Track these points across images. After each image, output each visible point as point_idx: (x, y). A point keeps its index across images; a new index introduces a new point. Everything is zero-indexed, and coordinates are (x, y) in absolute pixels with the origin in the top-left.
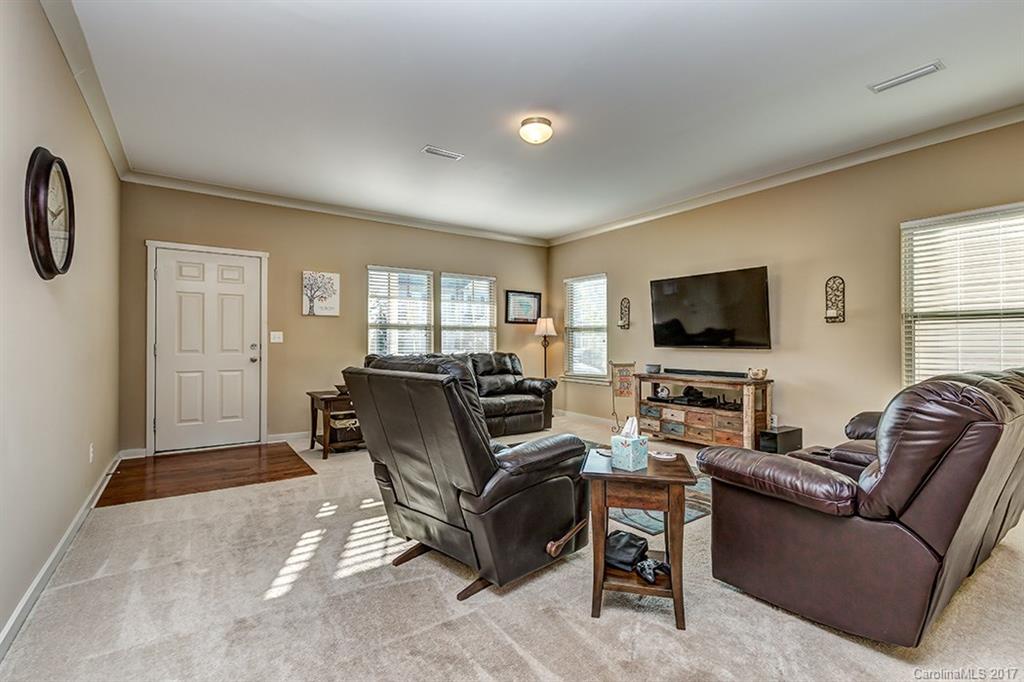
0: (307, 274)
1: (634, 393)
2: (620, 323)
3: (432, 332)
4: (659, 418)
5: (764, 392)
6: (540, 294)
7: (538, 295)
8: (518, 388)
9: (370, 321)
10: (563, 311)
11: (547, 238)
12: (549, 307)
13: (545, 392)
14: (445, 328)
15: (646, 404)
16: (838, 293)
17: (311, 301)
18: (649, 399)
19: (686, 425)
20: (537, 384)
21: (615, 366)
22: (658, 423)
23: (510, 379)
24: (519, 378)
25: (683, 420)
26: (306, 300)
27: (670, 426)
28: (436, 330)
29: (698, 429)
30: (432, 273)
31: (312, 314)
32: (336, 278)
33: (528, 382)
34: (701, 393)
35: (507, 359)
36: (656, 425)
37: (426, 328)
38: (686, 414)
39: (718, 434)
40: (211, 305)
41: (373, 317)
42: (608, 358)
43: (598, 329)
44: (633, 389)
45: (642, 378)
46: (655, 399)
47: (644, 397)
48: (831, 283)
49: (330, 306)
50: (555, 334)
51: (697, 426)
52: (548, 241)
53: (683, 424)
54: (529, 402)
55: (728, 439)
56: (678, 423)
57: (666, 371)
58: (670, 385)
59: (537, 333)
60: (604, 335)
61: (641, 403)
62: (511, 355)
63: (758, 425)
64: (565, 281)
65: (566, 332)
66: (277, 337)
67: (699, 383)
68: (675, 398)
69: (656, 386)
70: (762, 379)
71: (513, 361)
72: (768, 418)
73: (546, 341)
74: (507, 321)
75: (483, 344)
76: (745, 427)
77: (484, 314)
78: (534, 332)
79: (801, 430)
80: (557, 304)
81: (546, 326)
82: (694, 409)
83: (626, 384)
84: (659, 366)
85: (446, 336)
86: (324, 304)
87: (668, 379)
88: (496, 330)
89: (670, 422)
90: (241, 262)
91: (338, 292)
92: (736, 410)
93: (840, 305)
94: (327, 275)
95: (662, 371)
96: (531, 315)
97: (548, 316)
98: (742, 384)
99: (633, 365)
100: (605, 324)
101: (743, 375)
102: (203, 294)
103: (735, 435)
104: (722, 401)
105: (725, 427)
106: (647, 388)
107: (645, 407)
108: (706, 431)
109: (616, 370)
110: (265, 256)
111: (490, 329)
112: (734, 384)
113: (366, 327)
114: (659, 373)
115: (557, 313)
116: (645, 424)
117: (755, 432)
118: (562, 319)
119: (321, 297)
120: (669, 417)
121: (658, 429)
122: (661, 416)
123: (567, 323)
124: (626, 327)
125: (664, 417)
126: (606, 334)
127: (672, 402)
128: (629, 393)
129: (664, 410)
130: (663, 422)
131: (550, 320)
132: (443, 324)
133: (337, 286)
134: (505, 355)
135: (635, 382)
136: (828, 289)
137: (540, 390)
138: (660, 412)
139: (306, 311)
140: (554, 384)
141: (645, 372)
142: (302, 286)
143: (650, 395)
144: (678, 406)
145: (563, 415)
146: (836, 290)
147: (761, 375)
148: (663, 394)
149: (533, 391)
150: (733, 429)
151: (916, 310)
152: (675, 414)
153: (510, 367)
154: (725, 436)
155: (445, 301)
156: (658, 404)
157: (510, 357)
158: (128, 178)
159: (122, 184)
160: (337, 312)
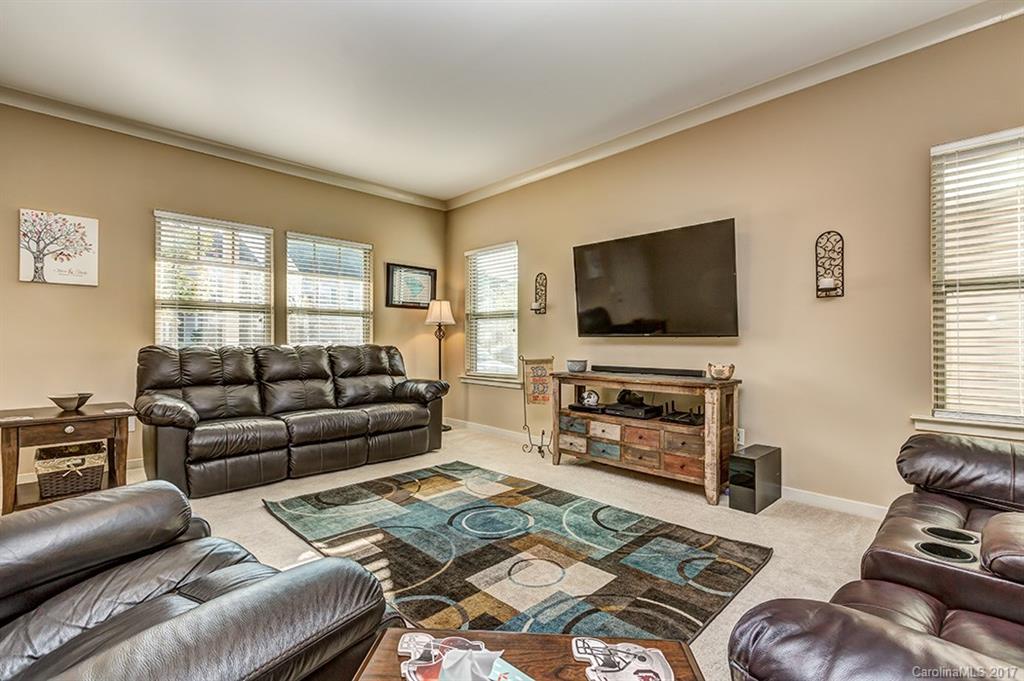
0: (27, 214)
1: (551, 399)
2: (535, 305)
3: (273, 316)
4: (585, 435)
5: (729, 398)
6: (435, 271)
7: (433, 273)
8: (396, 396)
9: (160, 296)
10: (463, 292)
11: (444, 199)
12: (447, 287)
13: (432, 399)
14: (294, 310)
15: (568, 415)
16: (835, 255)
17: (39, 257)
18: (572, 408)
19: (624, 447)
20: (422, 387)
21: (527, 362)
22: (583, 442)
23: (387, 381)
24: (398, 380)
25: (618, 439)
26: (26, 256)
27: (600, 447)
28: (278, 313)
29: (638, 450)
30: (271, 231)
31: (38, 278)
32: (91, 225)
33: (410, 385)
34: (642, 399)
35: (383, 355)
36: (580, 444)
37: (263, 309)
38: (623, 430)
39: (668, 459)
41: (163, 292)
42: (519, 352)
43: (508, 315)
44: (550, 391)
45: (562, 379)
46: (579, 407)
47: (565, 405)
48: (823, 241)
49: (77, 269)
50: (454, 322)
51: (637, 447)
52: (445, 202)
53: (617, 443)
54: (407, 413)
55: (682, 467)
56: (612, 442)
57: (595, 369)
58: (598, 387)
59: (428, 321)
60: (514, 323)
61: (560, 413)
62: (389, 349)
63: (724, 445)
64: (466, 254)
65: (466, 319)
67: (639, 385)
68: (608, 406)
69: (580, 390)
70: (727, 379)
71: (391, 357)
72: (735, 435)
73: (442, 331)
74: (389, 303)
75: (352, 334)
76: (709, 449)
77: (355, 293)
78: (425, 318)
79: (780, 449)
80: (457, 284)
81: (441, 311)
82: (634, 423)
83: (541, 388)
84: (585, 361)
85: (293, 321)
86: (66, 265)
87: (597, 380)
88: (372, 316)
89: (600, 439)
91: (95, 247)
92: (691, 423)
93: (837, 271)
94: (72, 219)
95: (589, 369)
96: (423, 297)
97: (446, 298)
98: (703, 387)
99: (549, 361)
100: (516, 308)
101: (699, 374)
103: (693, 461)
104: (670, 411)
105: (678, 449)
106: (568, 391)
107: (565, 419)
108: (650, 454)
109: (528, 368)
111: (364, 314)
112: (692, 387)
113: (152, 305)
114: (584, 371)
115: (456, 296)
116: (566, 443)
117: (721, 457)
118: (462, 303)
119: (60, 254)
120: (599, 433)
121: (584, 450)
122: (588, 433)
123: (468, 309)
124: (541, 311)
125: (592, 433)
126: (516, 320)
127: (603, 412)
128: (545, 399)
129: (592, 422)
130: (591, 441)
131: (446, 305)
132: (289, 304)
133: (93, 240)
134: (380, 349)
135: (553, 384)
136: (820, 250)
137: (424, 397)
138: (587, 426)
139: (27, 272)
140: (445, 389)
141: (567, 371)
142: (18, 234)
143: (573, 403)
144: (613, 418)
145: (464, 426)
146: (830, 253)
147: (727, 374)
148: (591, 401)
149: (416, 398)
150: (689, 452)
151: (947, 277)
152: (608, 430)
153: (387, 365)
154: (678, 462)
155: (292, 273)
156: (585, 414)
157: (388, 353)
160: (93, 281)
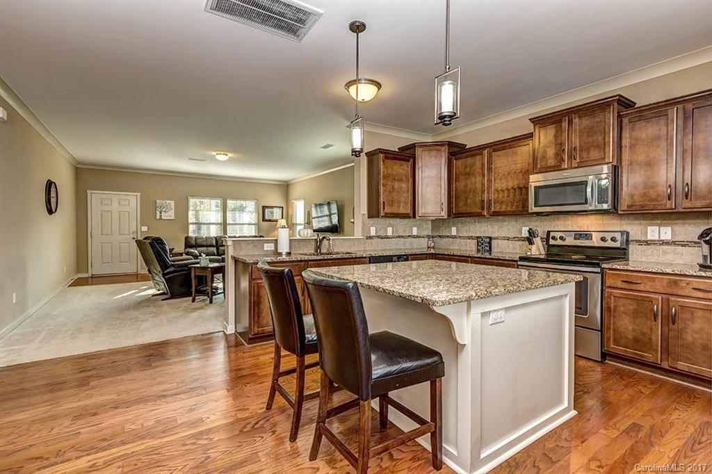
0: (158, 201)
2: (307, 222)
3: (222, 226)
7: (282, 208)
9: (190, 221)
10: (290, 216)
12: (287, 214)
14: (229, 224)
17: (161, 213)
26: (158, 213)
28: (224, 225)
30: (222, 199)
31: (161, 219)
32: (172, 203)
37: (220, 224)
40: (115, 216)
41: (191, 219)
43: (302, 224)
49: (170, 215)
52: (286, 182)
64: (293, 201)
65: (293, 225)
66: (145, 229)
74: (263, 220)
80: (290, 212)
81: (281, 223)
85: (229, 228)
86: (167, 214)
88: (257, 225)
90: (128, 197)
91: (173, 209)
94: (168, 202)
97: (286, 218)
102: (111, 212)
110: (139, 194)
111: (255, 224)
113: (188, 224)
118: (291, 219)
119: (165, 212)
123: (294, 221)
124: (309, 224)
131: (283, 220)
132: (228, 222)
133: (173, 207)
139: (158, 217)
142: (156, 207)
158: (80, 166)
159: (76, 168)
160: (173, 218)
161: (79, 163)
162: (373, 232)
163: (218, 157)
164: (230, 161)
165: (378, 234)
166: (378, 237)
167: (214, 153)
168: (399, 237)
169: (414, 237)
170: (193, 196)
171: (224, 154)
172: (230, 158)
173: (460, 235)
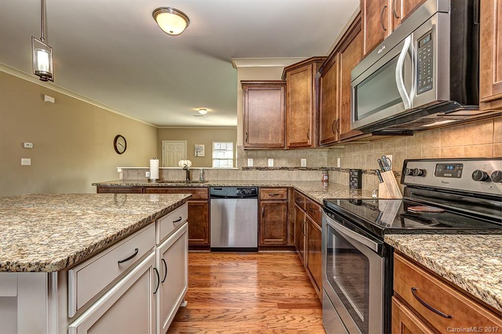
0: (196, 145)
17: (197, 152)
31: (197, 156)
32: (203, 146)
41: (214, 156)
49: (202, 154)
90: (181, 144)
91: (204, 150)
94: (201, 145)
102: (173, 152)
110: (186, 141)
113: (212, 159)
119: (199, 152)
133: (204, 148)
139: (196, 156)
142: (195, 149)
158: (159, 127)
159: (158, 129)
160: (204, 156)
161: (158, 126)
162: (250, 163)
163: (200, 112)
164: (209, 114)
165: (257, 166)
166: (257, 168)
167: (198, 109)
168: (283, 168)
169: (303, 169)
170: (216, 141)
171: (204, 109)
172: (208, 112)
173: (343, 168)
